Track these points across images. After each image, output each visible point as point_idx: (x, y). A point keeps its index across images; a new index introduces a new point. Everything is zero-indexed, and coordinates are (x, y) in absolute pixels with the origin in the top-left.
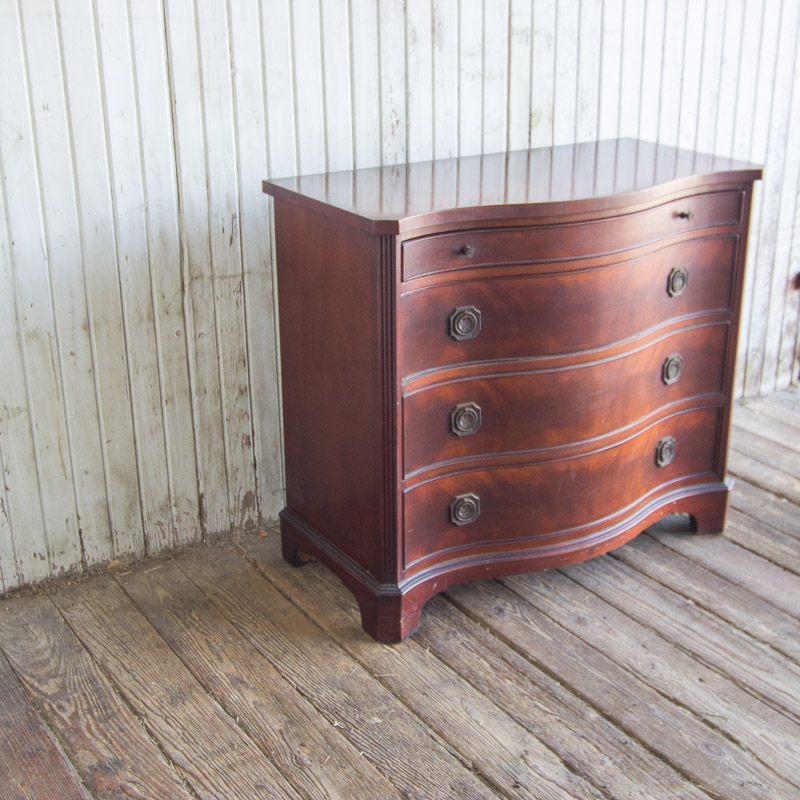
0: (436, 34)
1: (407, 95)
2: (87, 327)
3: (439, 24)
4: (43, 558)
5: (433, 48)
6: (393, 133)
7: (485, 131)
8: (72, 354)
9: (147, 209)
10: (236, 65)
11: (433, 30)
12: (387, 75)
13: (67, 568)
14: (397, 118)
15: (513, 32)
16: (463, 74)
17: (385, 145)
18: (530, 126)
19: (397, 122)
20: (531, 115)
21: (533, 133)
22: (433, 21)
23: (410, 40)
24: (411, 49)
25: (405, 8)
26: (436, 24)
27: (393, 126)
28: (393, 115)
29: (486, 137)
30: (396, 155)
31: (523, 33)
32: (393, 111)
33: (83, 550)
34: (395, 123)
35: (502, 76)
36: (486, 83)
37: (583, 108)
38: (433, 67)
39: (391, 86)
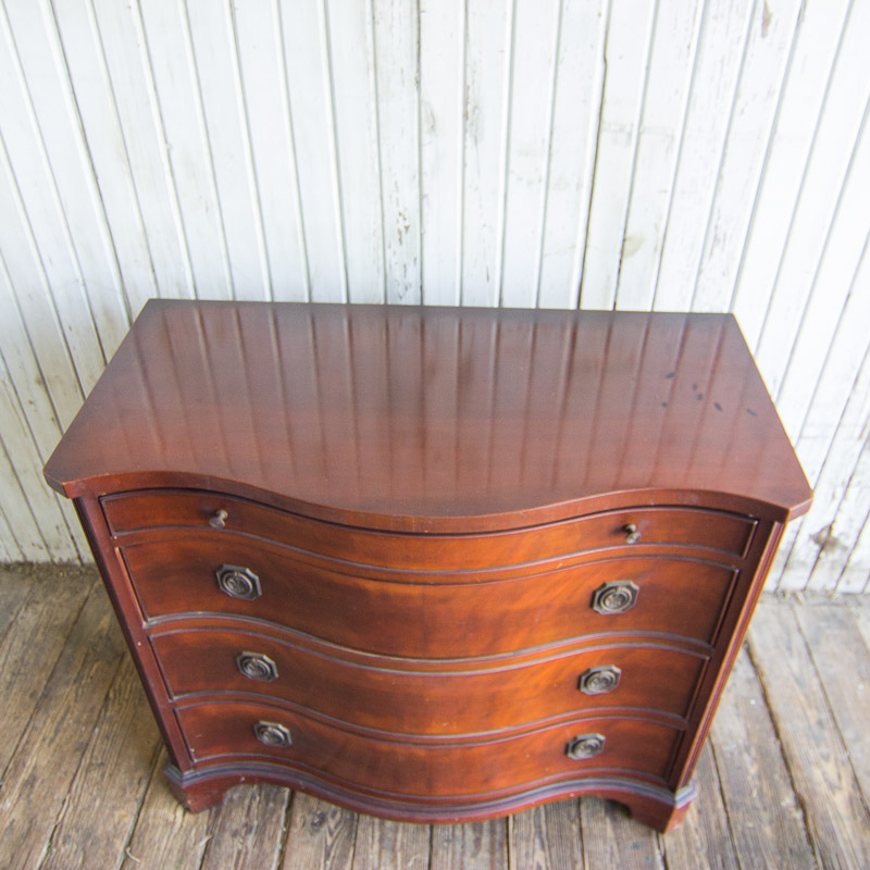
0: (468, 122)
1: (422, 197)
2: (42, 381)
3: (475, 107)
4: (41, 548)
5: (464, 140)
6: (400, 240)
7: (546, 252)
8: (31, 403)
9: (85, 285)
10: (170, 140)
11: (466, 116)
12: (390, 169)
13: (65, 560)
14: (407, 224)
15: (604, 126)
16: (512, 178)
17: (389, 253)
18: (622, 253)
19: (407, 228)
20: (624, 240)
21: (624, 262)
22: (466, 103)
23: (425, 127)
24: (426, 138)
25: (418, 82)
26: (470, 108)
27: (400, 232)
28: (401, 219)
29: (546, 261)
30: (405, 266)
31: (621, 130)
32: (400, 214)
33: (77, 550)
34: (403, 229)
35: (579, 186)
36: (551, 191)
37: (716, 239)
38: (464, 165)
39: (396, 183)
